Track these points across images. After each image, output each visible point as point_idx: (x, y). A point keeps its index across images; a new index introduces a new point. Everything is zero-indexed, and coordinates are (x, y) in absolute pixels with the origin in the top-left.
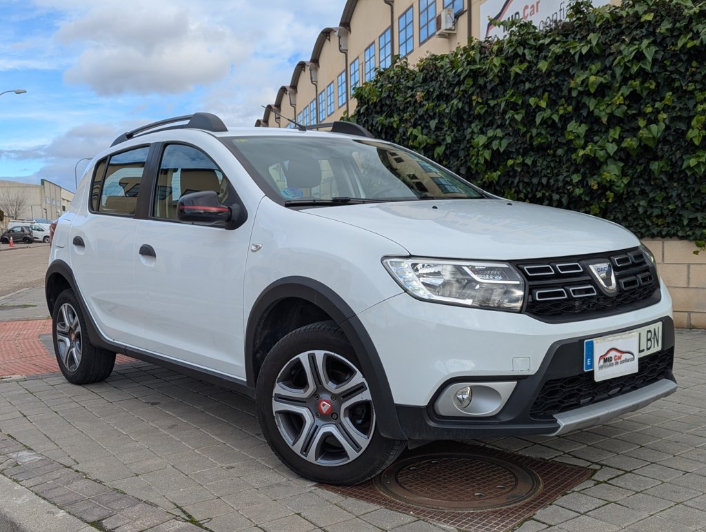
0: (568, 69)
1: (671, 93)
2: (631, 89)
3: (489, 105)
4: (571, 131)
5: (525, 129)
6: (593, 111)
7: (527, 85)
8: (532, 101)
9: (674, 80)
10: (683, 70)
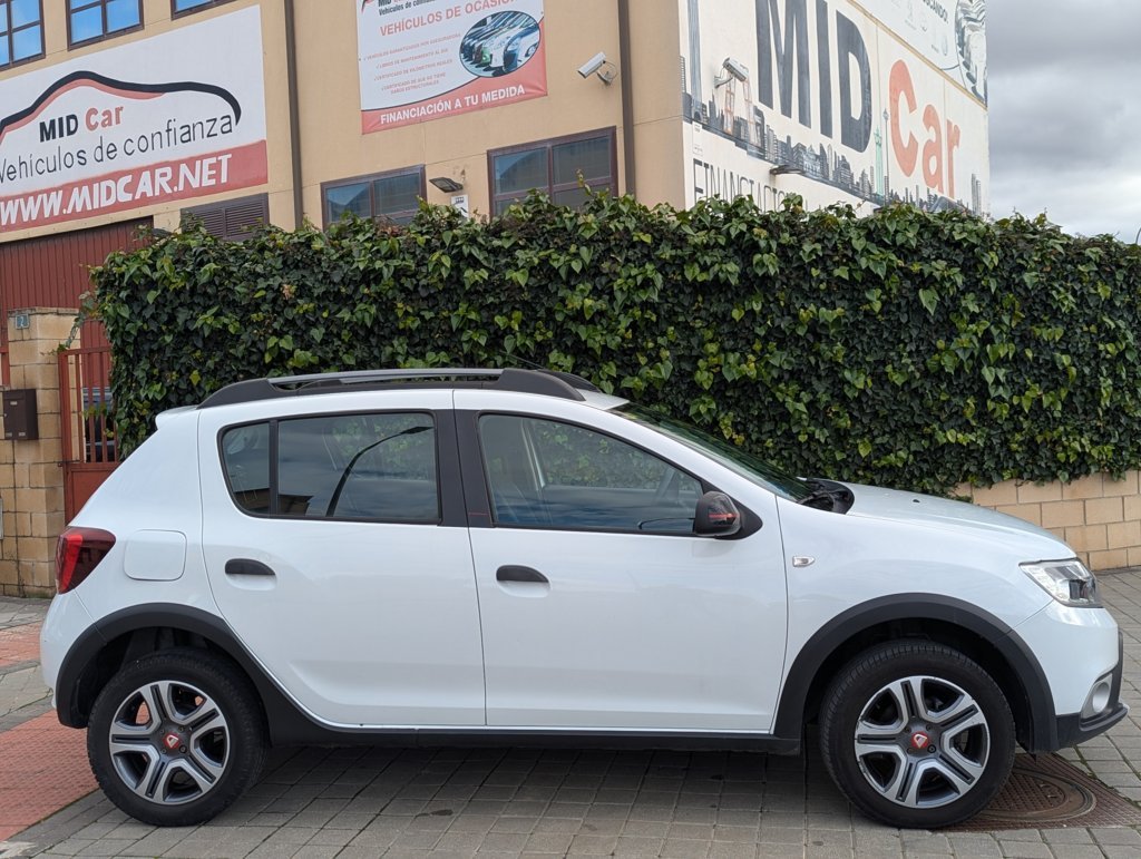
0: (547, 285)
1: (672, 328)
2: (631, 320)
3: (422, 318)
4: (556, 364)
5: (486, 356)
6: (586, 341)
7: (491, 300)
8: (500, 320)
9: (676, 314)
10: (686, 304)
